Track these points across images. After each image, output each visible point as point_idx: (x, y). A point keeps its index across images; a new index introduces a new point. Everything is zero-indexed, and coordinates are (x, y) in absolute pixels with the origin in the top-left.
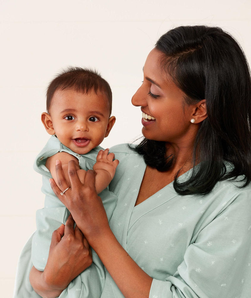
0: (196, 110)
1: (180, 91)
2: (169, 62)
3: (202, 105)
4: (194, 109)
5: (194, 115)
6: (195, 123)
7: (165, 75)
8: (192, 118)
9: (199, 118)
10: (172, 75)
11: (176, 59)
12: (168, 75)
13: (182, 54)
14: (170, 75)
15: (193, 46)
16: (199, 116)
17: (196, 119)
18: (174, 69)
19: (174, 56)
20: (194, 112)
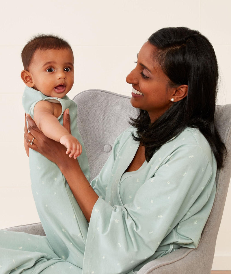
0: (176, 92)
1: (166, 76)
2: (160, 54)
3: (181, 89)
4: (174, 91)
5: (174, 95)
6: (175, 101)
7: (156, 64)
8: (172, 98)
9: (177, 98)
10: (161, 64)
11: (165, 52)
12: (158, 64)
13: (170, 49)
14: (160, 64)
15: (179, 44)
16: (178, 96)
17: (175, 99)
18: (163, 60)
19: (164, 50)
20: (174, 93)
